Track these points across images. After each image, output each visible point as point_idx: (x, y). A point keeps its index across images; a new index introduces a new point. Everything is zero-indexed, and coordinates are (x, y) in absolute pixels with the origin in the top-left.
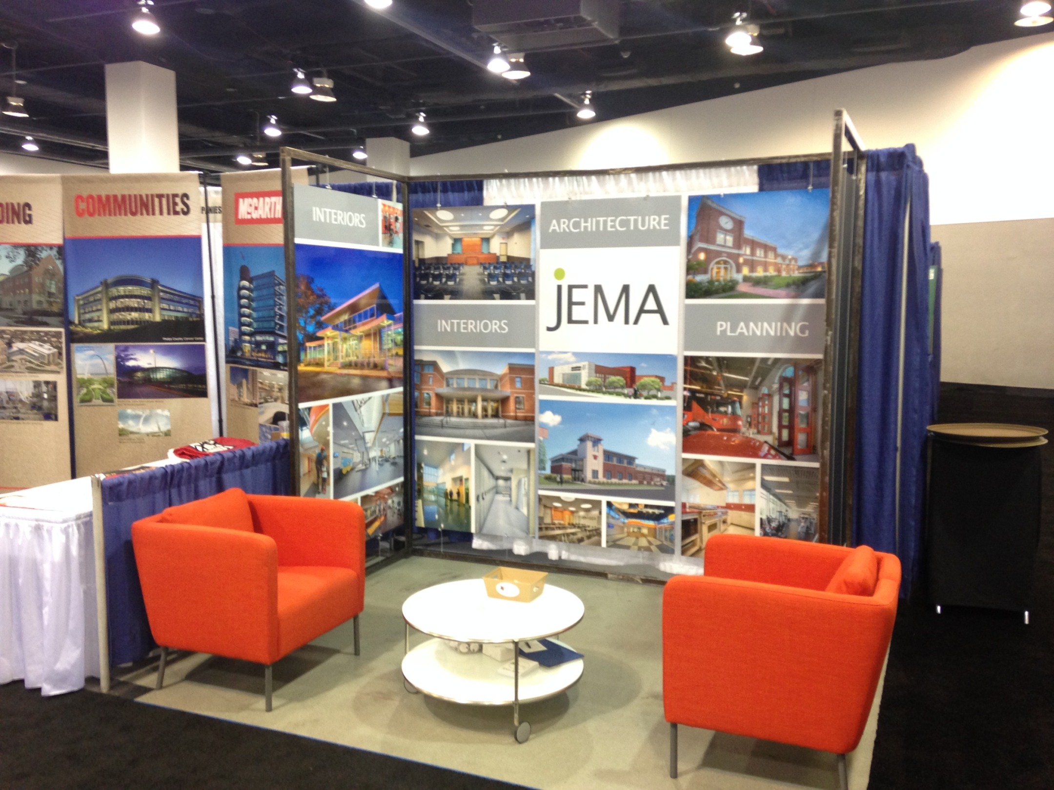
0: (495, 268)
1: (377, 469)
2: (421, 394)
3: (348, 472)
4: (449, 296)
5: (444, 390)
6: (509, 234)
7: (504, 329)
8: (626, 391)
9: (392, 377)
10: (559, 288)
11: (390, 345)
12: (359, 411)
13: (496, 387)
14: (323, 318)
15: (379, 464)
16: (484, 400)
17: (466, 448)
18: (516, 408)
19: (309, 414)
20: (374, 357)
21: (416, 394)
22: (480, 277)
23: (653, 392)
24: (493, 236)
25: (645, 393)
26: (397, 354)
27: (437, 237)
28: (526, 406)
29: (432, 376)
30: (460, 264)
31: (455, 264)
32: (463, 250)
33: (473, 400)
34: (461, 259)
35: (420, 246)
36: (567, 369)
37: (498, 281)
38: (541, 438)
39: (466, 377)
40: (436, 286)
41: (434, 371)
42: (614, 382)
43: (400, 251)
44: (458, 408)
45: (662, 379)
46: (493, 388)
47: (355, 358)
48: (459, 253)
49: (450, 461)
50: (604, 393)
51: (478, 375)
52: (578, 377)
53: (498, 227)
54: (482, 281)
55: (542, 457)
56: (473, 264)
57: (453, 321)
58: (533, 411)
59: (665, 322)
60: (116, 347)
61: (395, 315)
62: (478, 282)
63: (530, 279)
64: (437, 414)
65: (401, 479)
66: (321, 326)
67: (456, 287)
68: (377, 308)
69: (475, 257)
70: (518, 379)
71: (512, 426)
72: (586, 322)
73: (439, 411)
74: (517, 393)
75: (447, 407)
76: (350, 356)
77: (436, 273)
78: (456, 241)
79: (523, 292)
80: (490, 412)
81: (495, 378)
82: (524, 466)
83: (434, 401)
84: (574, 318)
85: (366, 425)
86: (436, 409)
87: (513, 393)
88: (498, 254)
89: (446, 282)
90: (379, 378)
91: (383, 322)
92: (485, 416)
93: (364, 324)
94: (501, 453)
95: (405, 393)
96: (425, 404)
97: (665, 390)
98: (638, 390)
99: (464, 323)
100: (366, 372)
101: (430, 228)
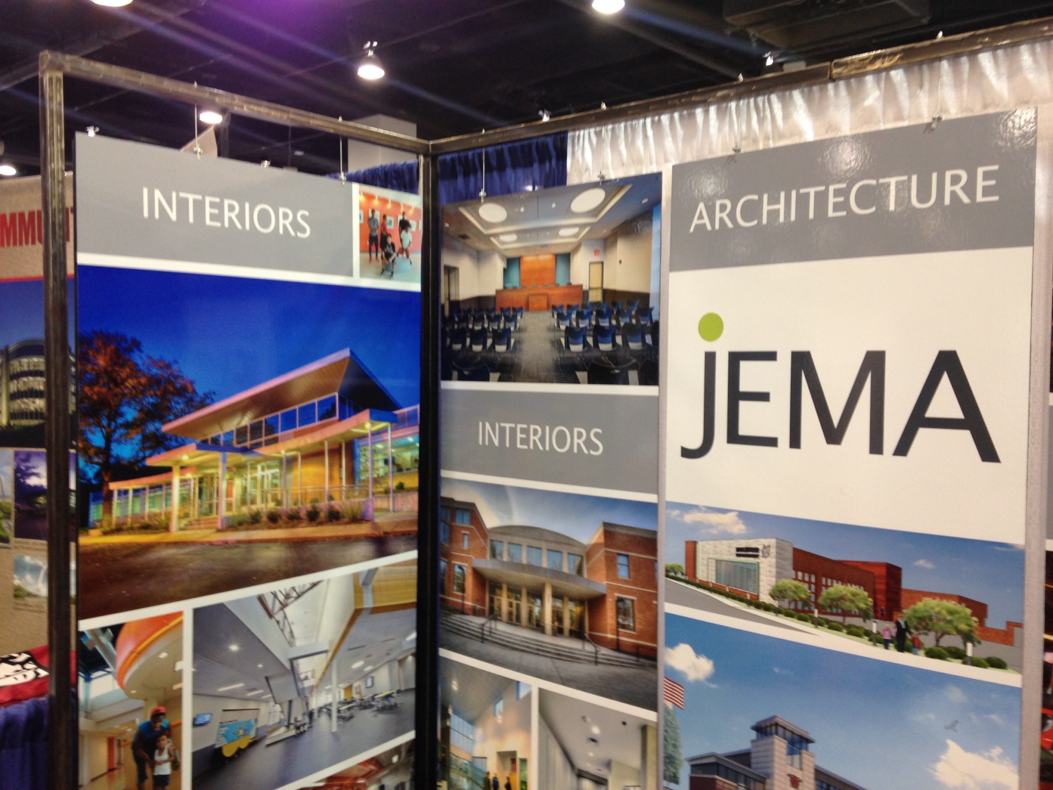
0: (580, 316)
1: (335, 729)
2: (450, 566)
3: (240, 752)
4: (497, 375)
5: (486, 564)
6: (607, 243)
7: (596, 448)
8: (874, 626)
9: (386, 533)
10: (710, 358)
11: (381, 469)
12: (279, 616)
13: (580, 571)
14: (166, 428)
15: (341, 718)
16: (558, 595)
17: (523, 693)
18: (619, 625)
19: (114, 641)
20: (331, 498)
21: (443, 564)
22: (551, 335)
23: (952, 641)
24: (577, 249)
25: (928, 640)
26: (401, 487)
27: (480, 257)
28: (639, 621)
29: (467, 532)
30: (517, 310)
31: (509, 309)
32: (521, 281)
33: (536, 594)
34: (518, 298)
35: (452, 276)
36: (727, 551)
37: (585, 344)
38: (670, 705)
39: (525, 542)
40: (477, 353)
41: (472, 523)
42: (842, 598)
43: (416, 287)
44: (511, 605)
45: (979, 610)
46: (574, 573)
47: (271, 505)
48: (515, 288)
49: (495, 715)
50: (817, 623)
51: (547, 541)
52: (753, 573)
53: (587, 229)
54: (556, 343)
55: (670, 750)
56: (540, 310)
57: (502, 425)
58: (654, 638)
59: (988, 452)
60: (17, 454)
61: (397, 412)
62: (548, 346)
63: (649, 339)
64: (476, 612)
65: (411, 735)
66: (161, 443)
67: (509, 355)
68: (340, 397)
69: (543, 294)
70: (622, 560)
71: (609, 662)
72: (772, 442)
73: (478, 607)
74: (620, 590)
75: (492, 600)
76: (253, 502)
77: (478, 328)
78: (512, 262)
79: (634, 367)
80: (567, 624)
81: (576, 550)
82: (635, 761)
83: (470, 582)
84: (744, 430)
85: (299, 643)
86: (473, 602)
87: (610, 588)
88: (585, 287)
89: (493, 346)
90: (348, 540)
91: (362, 426)
92: (558, 631)
93: (298, 435)
94: (588, 719)
95: (421, 561)
96: (455, 588)
97: (987, 639)
98: (907, 629)
99: (523, 431)
100: (305, 531)
101: (467, 241)
